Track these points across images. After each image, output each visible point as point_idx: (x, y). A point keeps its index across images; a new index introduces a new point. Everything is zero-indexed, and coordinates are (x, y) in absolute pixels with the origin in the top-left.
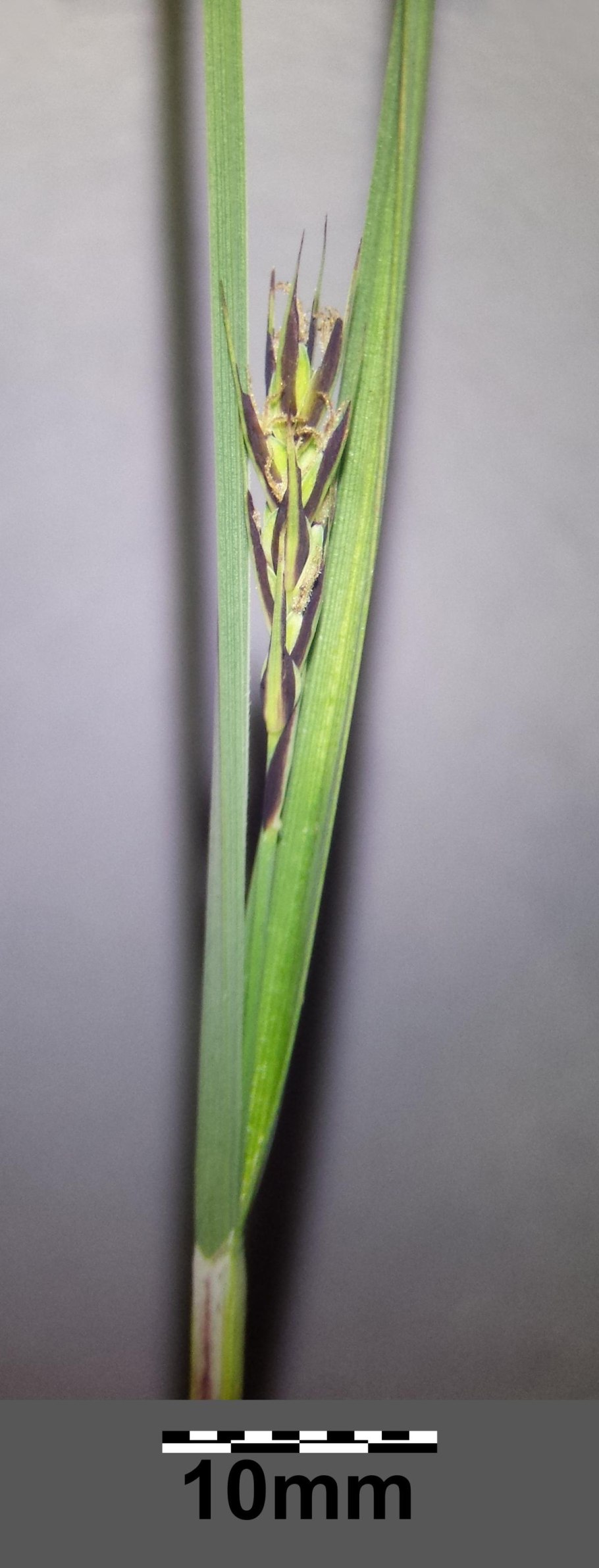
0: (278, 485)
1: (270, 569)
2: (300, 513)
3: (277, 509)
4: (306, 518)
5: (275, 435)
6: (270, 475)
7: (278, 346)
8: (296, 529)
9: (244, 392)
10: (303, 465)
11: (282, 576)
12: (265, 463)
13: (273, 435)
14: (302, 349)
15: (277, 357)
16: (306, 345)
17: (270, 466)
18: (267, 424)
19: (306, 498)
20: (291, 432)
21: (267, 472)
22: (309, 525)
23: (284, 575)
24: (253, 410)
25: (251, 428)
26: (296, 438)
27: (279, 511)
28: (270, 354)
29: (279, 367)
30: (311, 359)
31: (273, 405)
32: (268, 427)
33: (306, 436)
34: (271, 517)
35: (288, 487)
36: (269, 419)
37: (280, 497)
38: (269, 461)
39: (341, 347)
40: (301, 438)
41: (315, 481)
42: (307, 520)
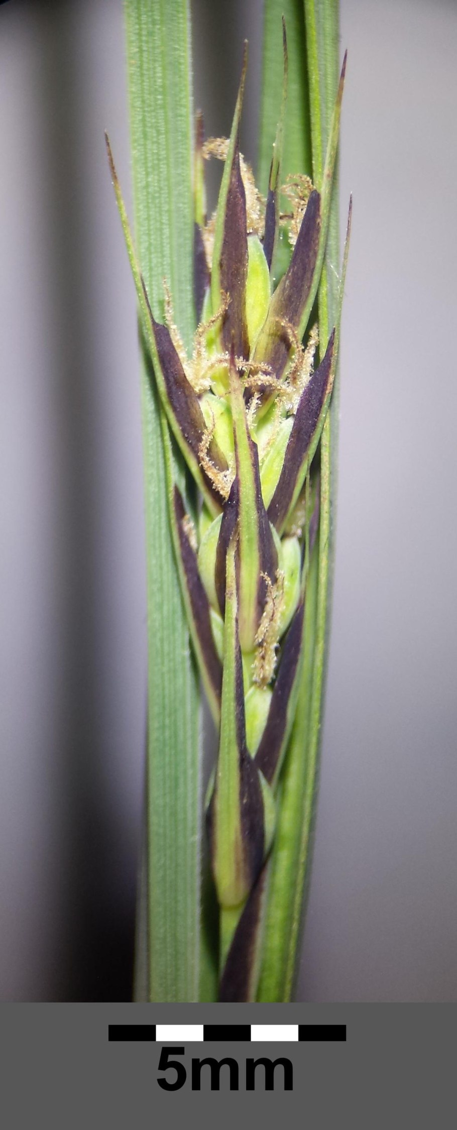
0: (222, 474)
1: (215, 616)
2: (260, 517)
3: (222, 515)
4: (271, 525)
5: (214, 390)
6: (207, 459)
7: (212, 245)
8: (255, 546)
9: (157, 321)
10: (261, 440)
11: (234, 622)
12: (200, 440)
13: (211, 391)
14: (254, 247)
15: (212, 261)
16: (261, 241)
17: (207, 445)
18: (202, 373)
19: (268, 493)
20: (238, 385)
21: (202, 454)
22: (276, 538)
23: (237, 621)
24: (174, 350)
25: (172, 379)
26: (248, 395)
27: (224, 517)
28: (199, 258)
29: (216, 277)
30: (270, 263)
31: (210, 343)
32: (204, 377)
33: (266, 393)
34: (213, 528)
35: (237, 475)
36: (205, 364)
37: (225, 492)
38: (206, 439)
39: (318, 238)
40: (257, 395)
41: (283, 462)
42: (274, 530)
